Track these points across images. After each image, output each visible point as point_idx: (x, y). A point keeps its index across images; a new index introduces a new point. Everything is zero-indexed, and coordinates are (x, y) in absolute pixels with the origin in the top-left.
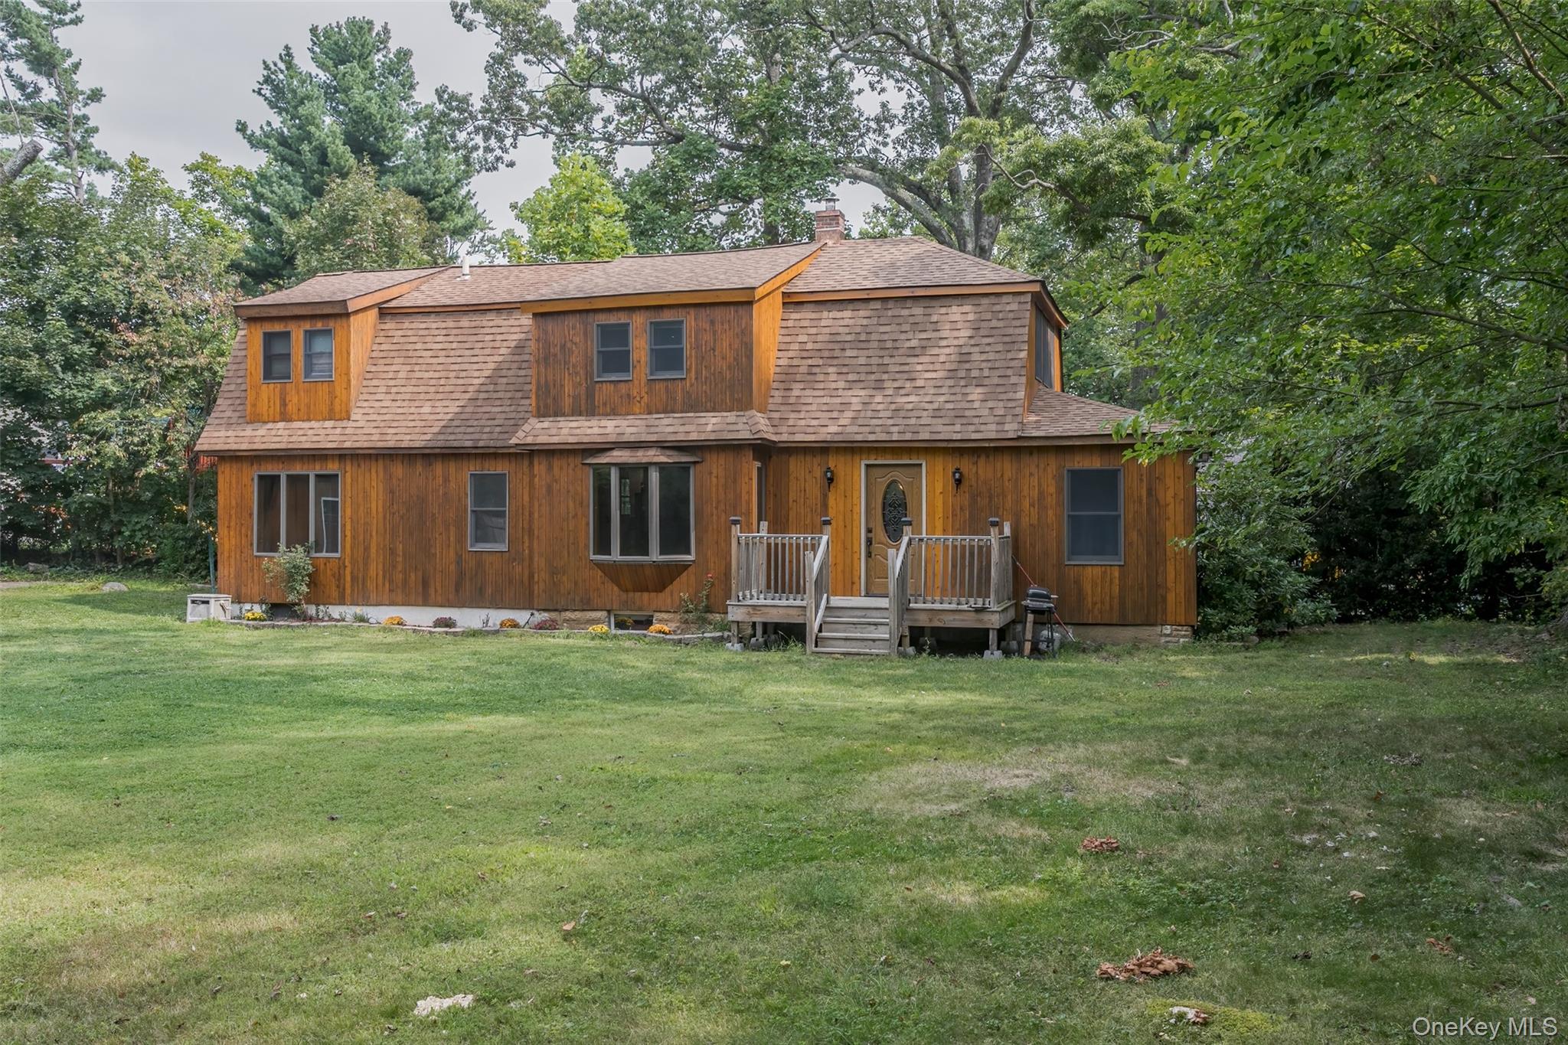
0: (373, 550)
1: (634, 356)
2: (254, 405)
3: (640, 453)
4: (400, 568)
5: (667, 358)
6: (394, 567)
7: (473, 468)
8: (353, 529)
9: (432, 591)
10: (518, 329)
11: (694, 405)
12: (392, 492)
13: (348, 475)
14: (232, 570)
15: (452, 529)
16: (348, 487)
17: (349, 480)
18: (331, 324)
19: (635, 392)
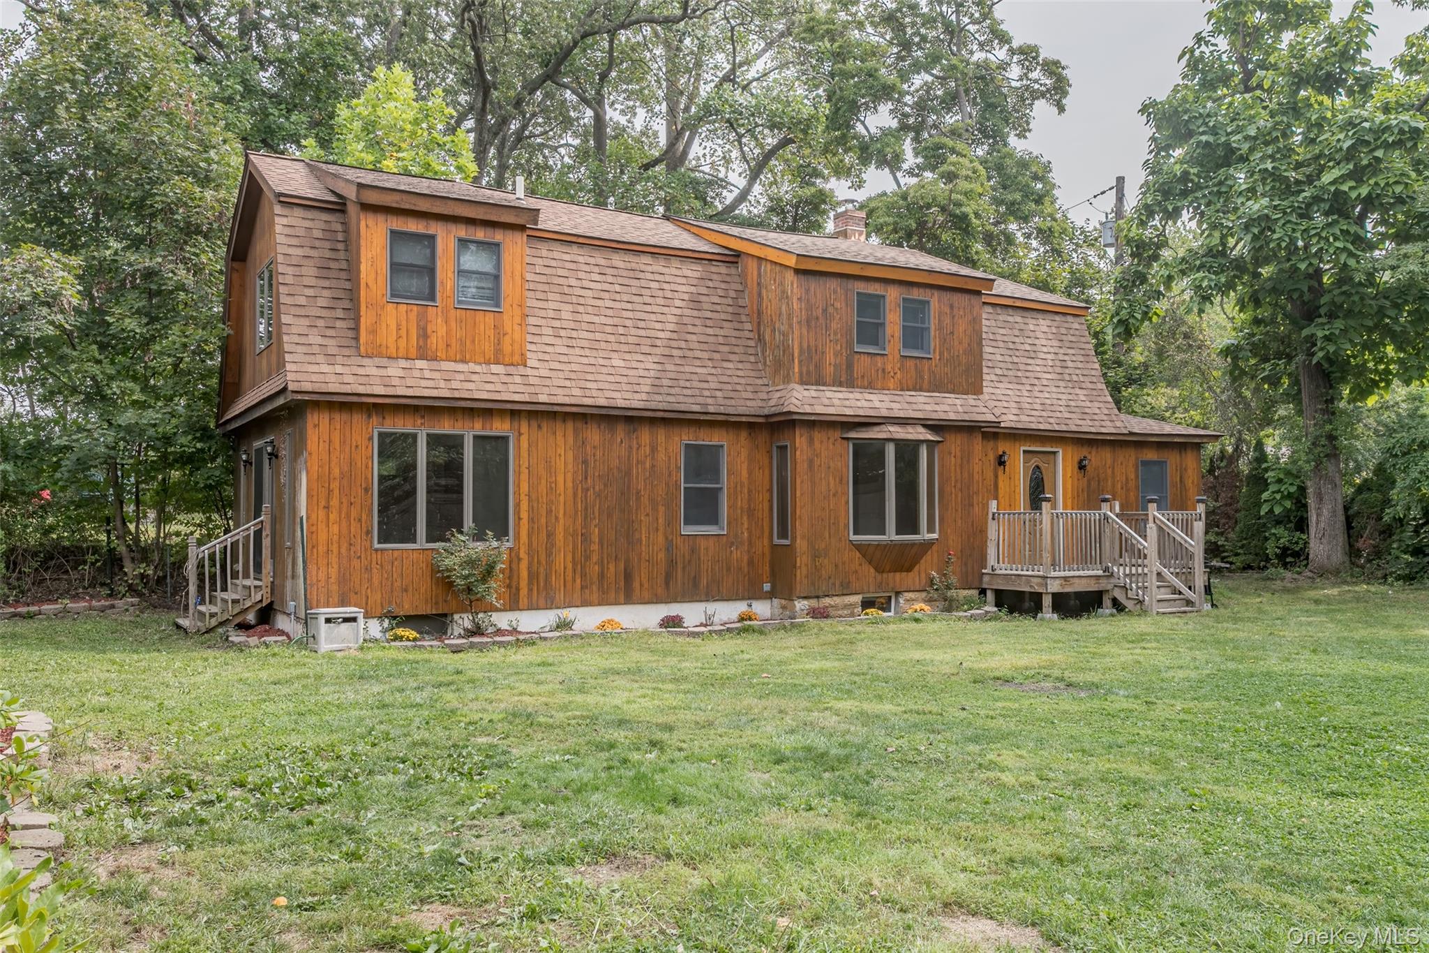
0: (559, 537)
1: (889, 330)
2: (373, 332)
4: (595, 558)
6: (588, 558)
7: (687, 437)
8: (531, 509)
9: (636, 585)
12: (585, 462)
13: (524, 439)
14: (334, 572)
15: (662, 509)
16: (524, 454)
17: (524, 445)
18: (498, 236)
19: (889, 368)
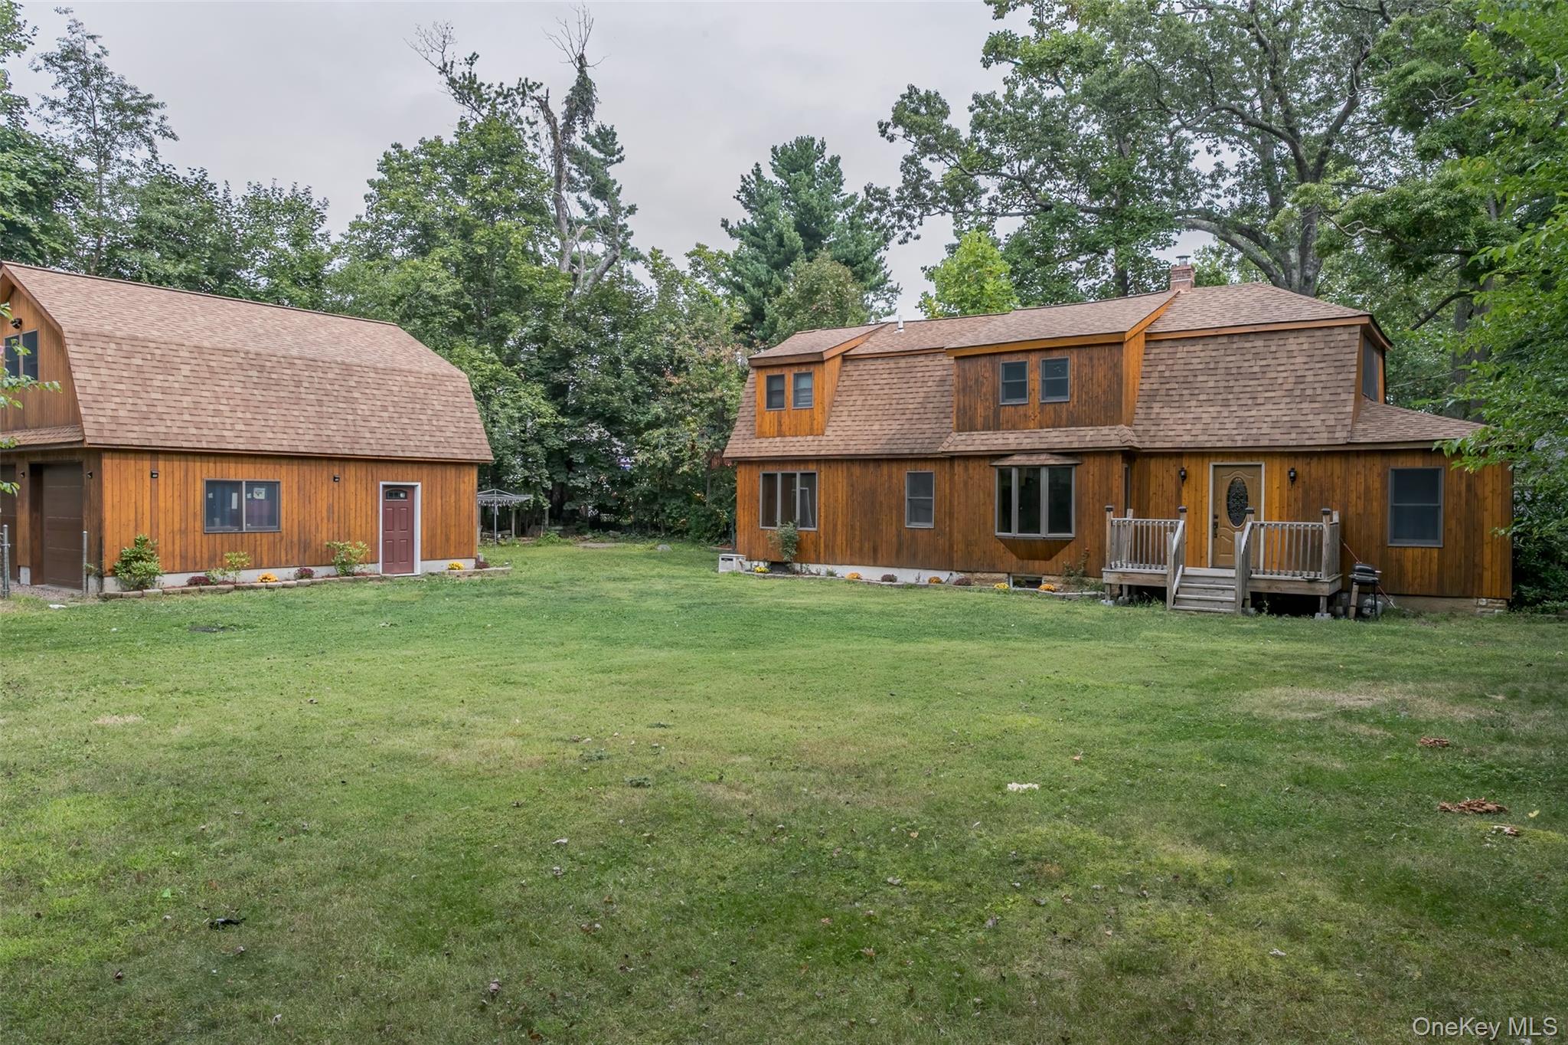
0: (839, 527)
1: (1030, 386)
2: (760, 426)
3: (1034, 457)
4: (857, 539)
5: (1055, 386)
6: (854, 538)
7: (910, 468)
8: (826, 510)
9: (880, 555)
10: (940, 368)
11: (1075, 421)
12: (852, 486)
13: (823, 474)
14: (746, 538)
15: (894, 512)
16: (823, 482)
17: (823, 477)
18: (812, 369)
19: (1030, 412)
